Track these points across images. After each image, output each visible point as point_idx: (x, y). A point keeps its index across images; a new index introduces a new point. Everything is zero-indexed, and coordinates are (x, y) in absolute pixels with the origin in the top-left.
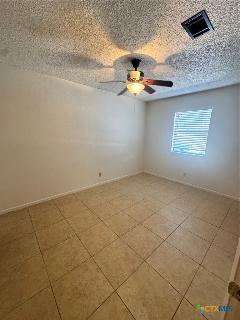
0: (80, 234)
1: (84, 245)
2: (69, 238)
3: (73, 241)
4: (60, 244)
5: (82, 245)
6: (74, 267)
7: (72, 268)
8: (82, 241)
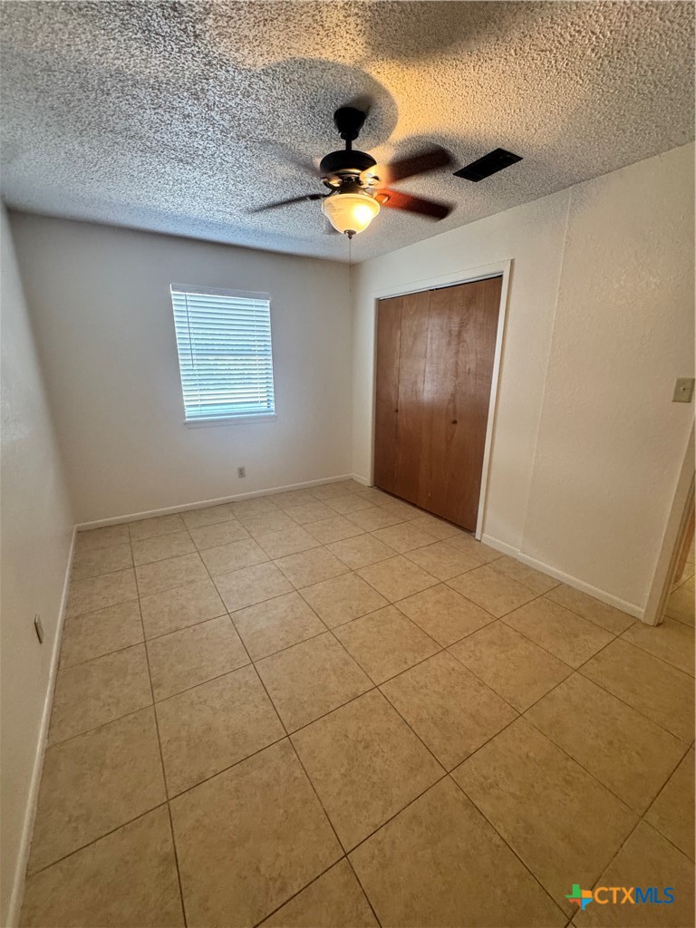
0: (442, 758)
1: (486, 739)
2: (469, 803)
3: (482, 779)
4: (505, 837)
5: (488, 745)
6: (567, 760)
7: (571, 763)
8: (474, 748)
